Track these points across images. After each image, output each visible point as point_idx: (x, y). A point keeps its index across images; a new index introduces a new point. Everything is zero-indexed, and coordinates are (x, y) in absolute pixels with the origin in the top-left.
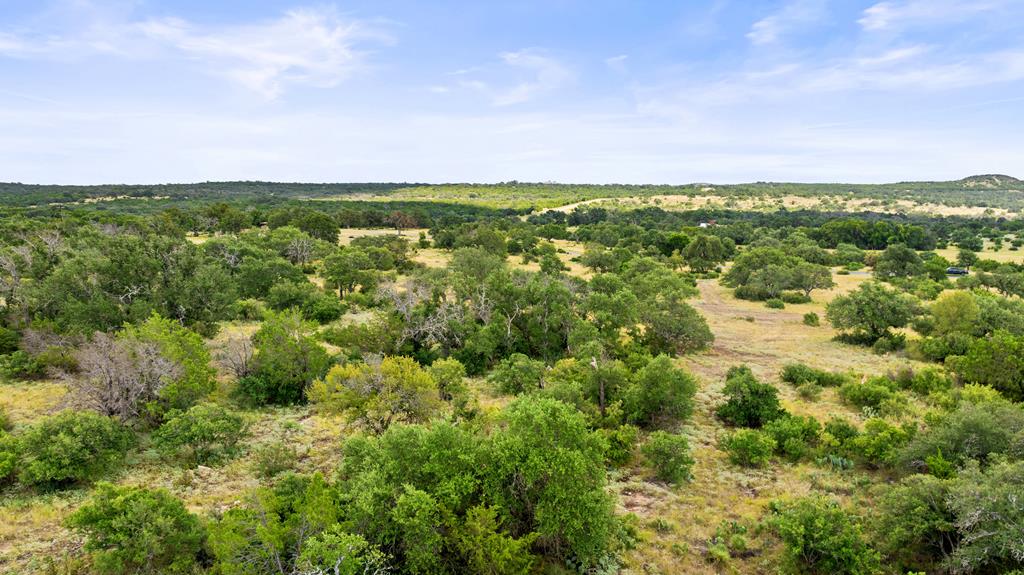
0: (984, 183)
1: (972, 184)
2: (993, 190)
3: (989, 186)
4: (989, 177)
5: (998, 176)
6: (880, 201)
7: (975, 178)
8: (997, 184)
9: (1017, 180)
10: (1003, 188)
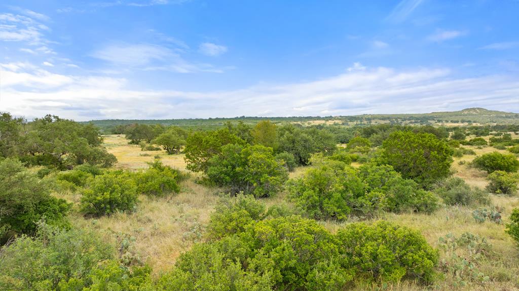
0: (472, 112)
1: (466, 113)
2: (476, 115)
3: (474, 113)
4: (474, 109)
5: (478, 108)
6: (419, 121)
7: (467, 109)
8: (478, 112)
9: (487, 110)
10: (480, 114)
